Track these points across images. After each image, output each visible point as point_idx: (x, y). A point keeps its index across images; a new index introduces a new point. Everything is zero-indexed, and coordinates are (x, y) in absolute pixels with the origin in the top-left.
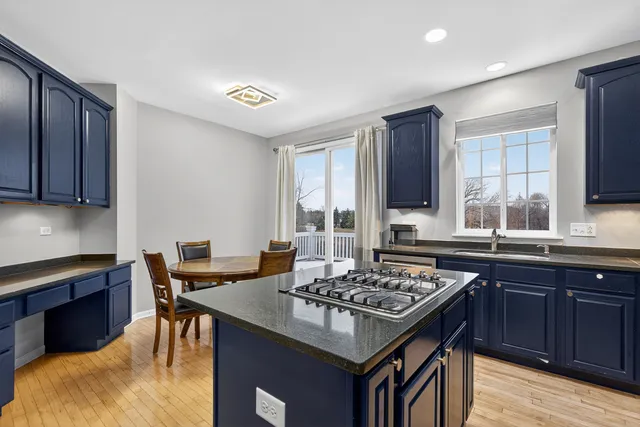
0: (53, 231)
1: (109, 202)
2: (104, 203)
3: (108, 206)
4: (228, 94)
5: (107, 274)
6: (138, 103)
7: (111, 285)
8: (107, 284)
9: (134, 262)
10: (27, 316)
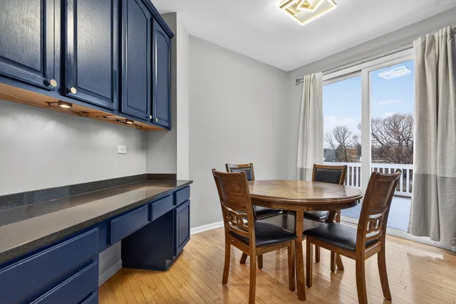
0: (127, 149)
1: (170, 124)
2: (167, 124)
3: (169, 128)
4: (281, 7)
5: (175, 194)
6: (190, 35)
7: (178, 204)
8: (175, 203)
9: (191, 182)
10: (110, 245)
